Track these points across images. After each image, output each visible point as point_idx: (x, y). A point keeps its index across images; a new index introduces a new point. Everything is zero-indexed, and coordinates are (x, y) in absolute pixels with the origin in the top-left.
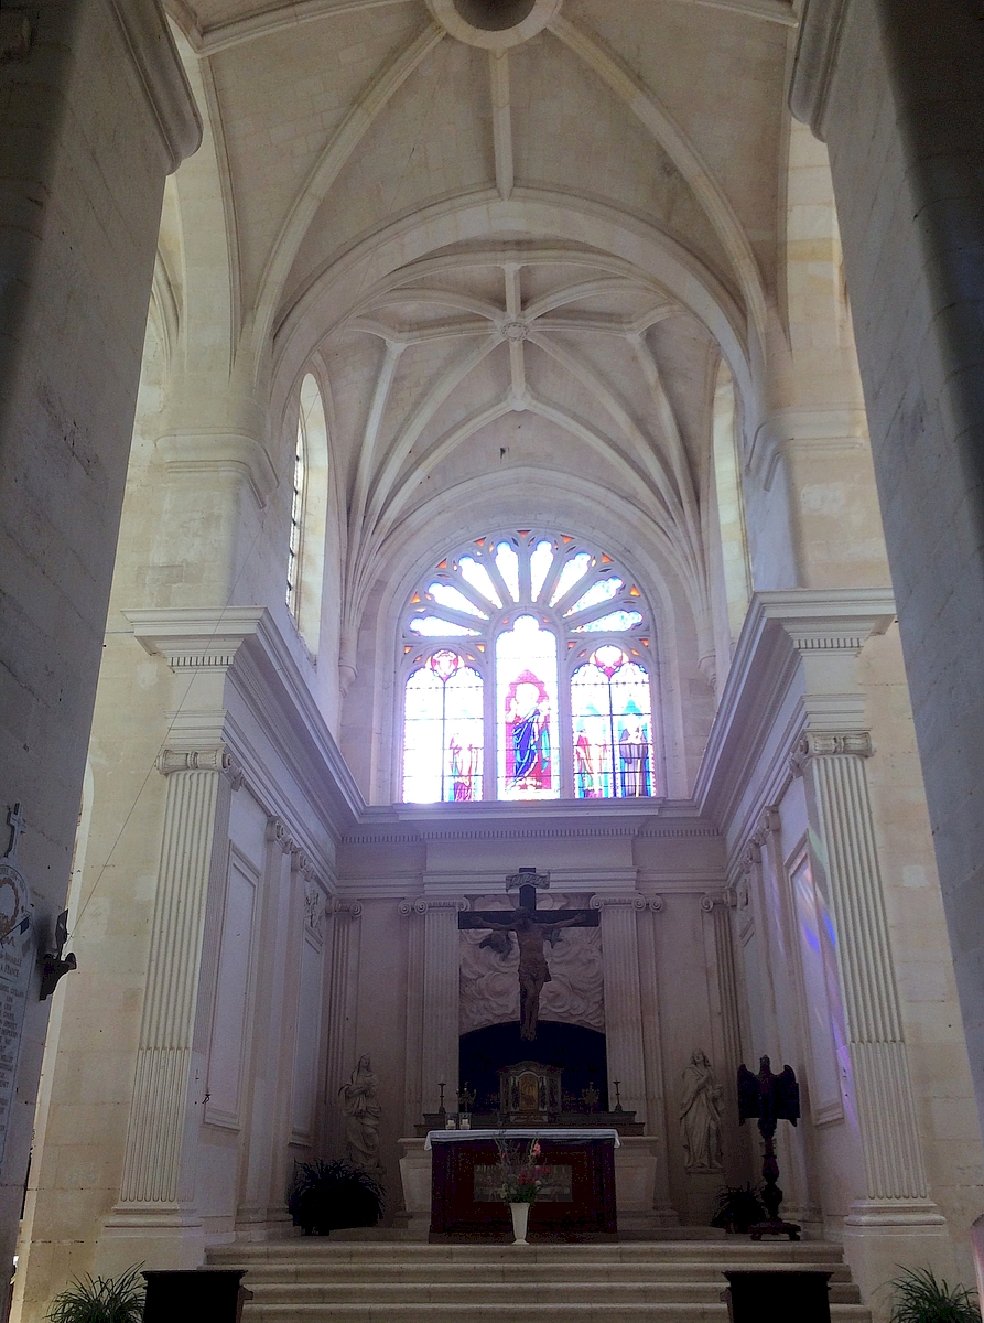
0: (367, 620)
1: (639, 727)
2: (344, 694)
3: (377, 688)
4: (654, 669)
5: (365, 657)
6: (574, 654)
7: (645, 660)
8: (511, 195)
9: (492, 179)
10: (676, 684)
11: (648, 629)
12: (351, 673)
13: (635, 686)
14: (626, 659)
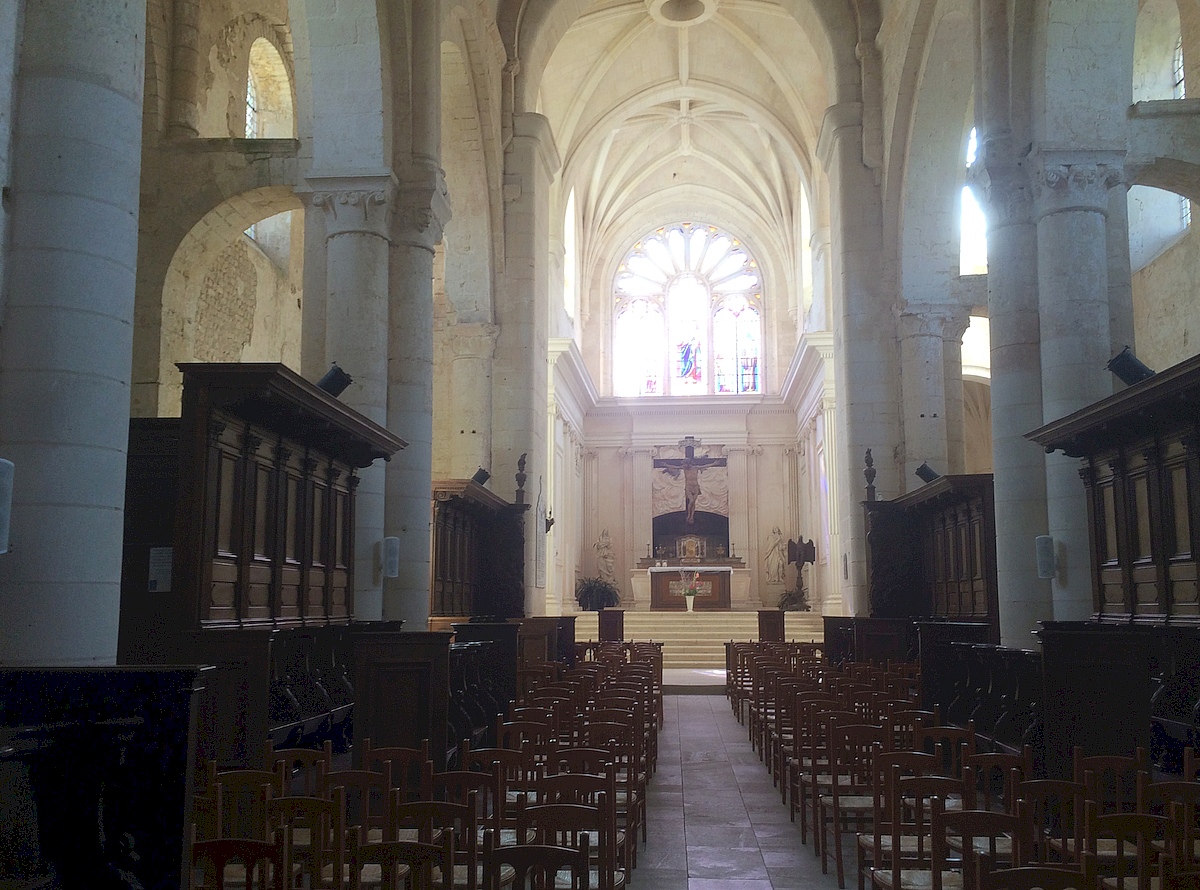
0: (595, 283)
1: (754, 348)
2: (583, 330)
3: (602, 325)
4: (762, 313)
5: (594, 307)
6: (716, 303)
7: (757, 307)
8: (687, 84)
9: (676, 75)
10: (775, 323)
11: (760, 288)
12: (587, 318)
13: (752, 321)
14: (747, 305)
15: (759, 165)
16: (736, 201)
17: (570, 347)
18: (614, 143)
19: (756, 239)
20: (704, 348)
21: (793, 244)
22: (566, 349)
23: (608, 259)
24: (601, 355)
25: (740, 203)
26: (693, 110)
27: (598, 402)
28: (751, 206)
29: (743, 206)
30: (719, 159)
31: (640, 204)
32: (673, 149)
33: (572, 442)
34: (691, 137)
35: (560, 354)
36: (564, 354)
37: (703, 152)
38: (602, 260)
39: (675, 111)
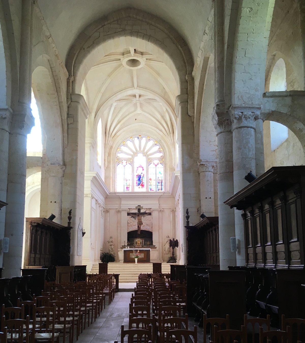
0: (109, 155)
1: (161, 176)
2: (105, 170)
3: (112, 168)
4: (164, 165)
5: (109, 162)
6: (149, 162)
7: (163, 163)
8: (137, 89)
9: (133, 86)
10: (168, 169)
11: (163, 157)
12: (106, 166)
13: (161, 168)
14: (159, 163)
15: (163, 117)
16: (156, 129)
17: (96, 174)
18: (115, 108)
19: (162, 141)
20: (145, 176)
21: (174, 143)
22: (95, 175)
23: (114, 146)
24: (111, 178)
25: (157, 129)
26: (140, 98)
27: (109, 194)
28: (161, 131)
29: (158, 130)
30: (150, 114)
31: (124, 129)
32: (135, 111)
33: (99, 207)
34: (141, 107)
35: (93, 177)
36: (94, 177)
37: (145, 112)
38: (111, 147)
39: (135, 98)
